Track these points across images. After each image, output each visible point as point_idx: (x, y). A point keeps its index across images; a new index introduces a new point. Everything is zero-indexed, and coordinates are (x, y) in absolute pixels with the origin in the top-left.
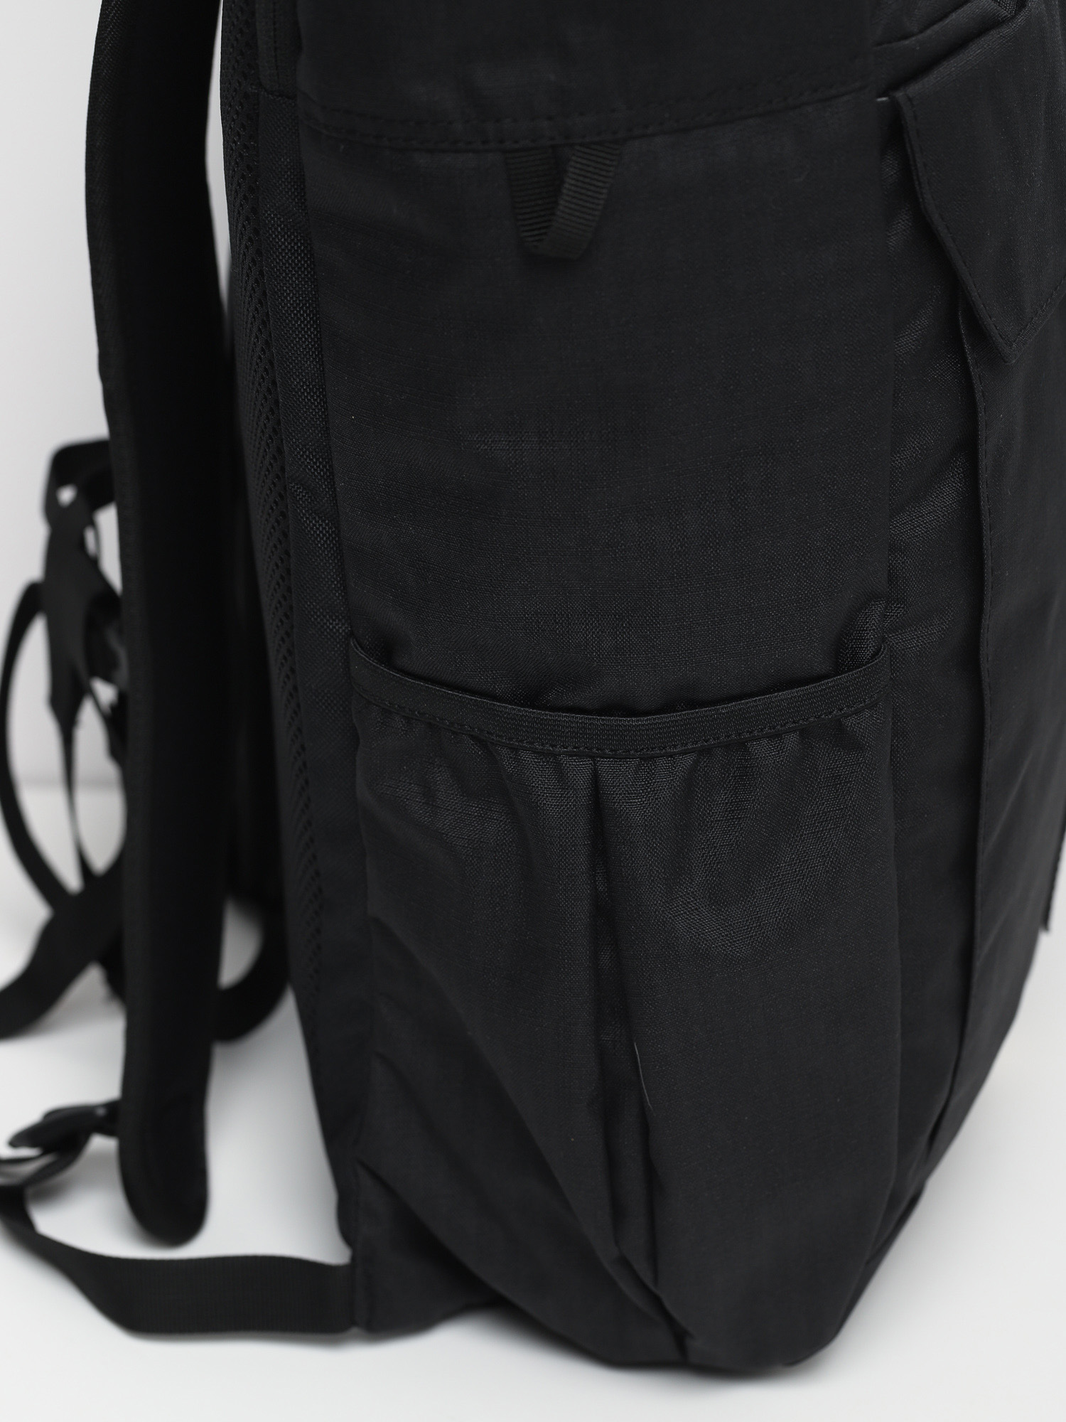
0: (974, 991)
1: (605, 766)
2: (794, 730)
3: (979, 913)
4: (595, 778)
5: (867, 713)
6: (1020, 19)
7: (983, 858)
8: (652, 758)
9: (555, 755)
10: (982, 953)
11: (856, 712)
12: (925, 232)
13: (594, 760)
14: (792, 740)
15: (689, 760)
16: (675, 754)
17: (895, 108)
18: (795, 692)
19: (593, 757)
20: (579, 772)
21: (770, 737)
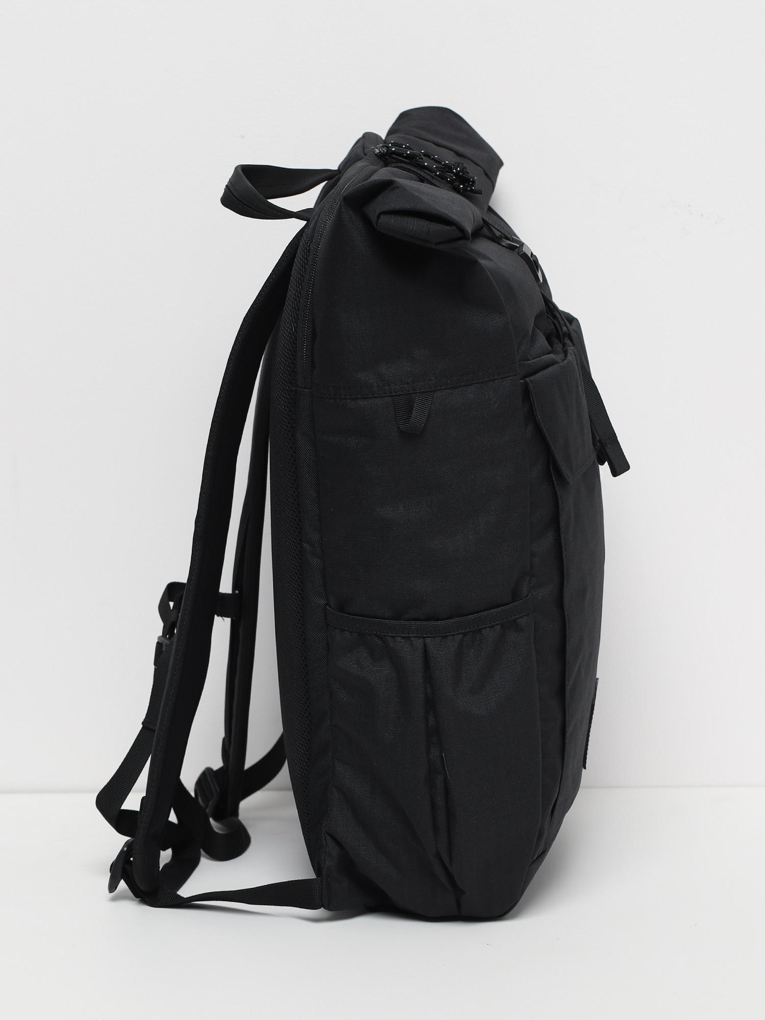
0: (567, 746)
1: (428, 640)
2: (499, 624)
3: (567, 712)
4: (425, 646)
5: (525, 617)
6: (566, 361)
7: (568, 688)
8: (446, 636)
9: (409, 637)
10: (569, 730)
11: (522, 617)
12: (538, 430)
13: (424, 640)
14: (498, 628)
15: (460, 637)
16: (455, 635)
17: (526, 384)
18: (499, 609)
19: (424, 638)
20: (419, 643)
21: (490, 627)
